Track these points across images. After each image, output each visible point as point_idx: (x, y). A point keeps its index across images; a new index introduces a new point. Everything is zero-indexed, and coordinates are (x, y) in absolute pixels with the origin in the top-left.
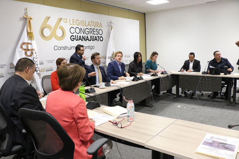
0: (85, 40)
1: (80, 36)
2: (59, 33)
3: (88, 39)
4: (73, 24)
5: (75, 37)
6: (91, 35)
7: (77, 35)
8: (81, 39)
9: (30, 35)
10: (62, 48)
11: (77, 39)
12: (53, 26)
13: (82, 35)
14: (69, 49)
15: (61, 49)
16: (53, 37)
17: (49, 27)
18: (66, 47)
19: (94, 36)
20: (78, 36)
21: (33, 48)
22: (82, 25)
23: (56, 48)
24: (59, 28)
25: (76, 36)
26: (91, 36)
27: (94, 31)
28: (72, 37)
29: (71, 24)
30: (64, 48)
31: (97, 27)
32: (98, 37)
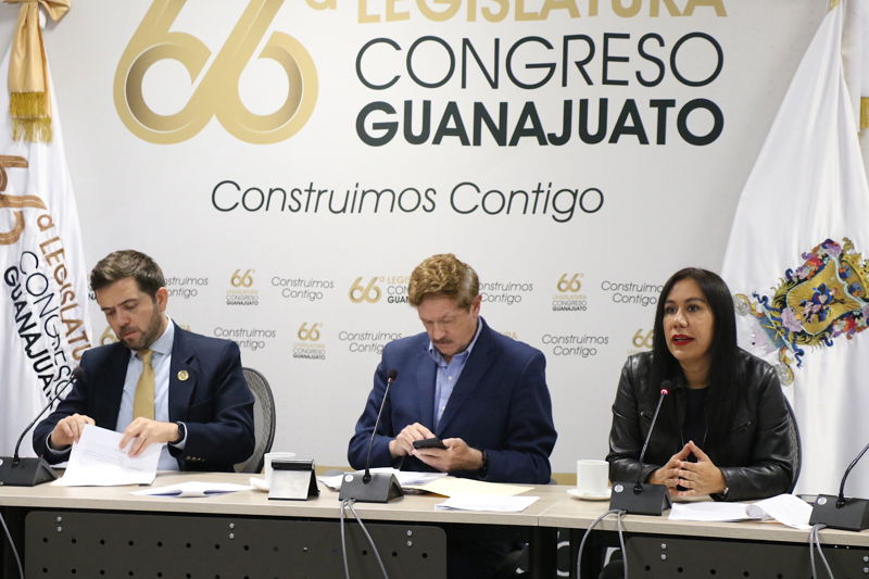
0: (500, 136)
1: (452, 109)
2: (263, 86)
3: (537, 131)
4: (392, 16)
5: (399, 117)
6: (577, 90)
7: (418, 96)
8: (460, 131)
9: (28, 111)
10: (278, 196)
11: (417, 130)
12: (215, 41)
13: (472, 92)
14: (337, 206)
15: (265, 202)
16: (214, 120)
17: (188, 51)
18: (310, 191)
19: (604, 103)
20: (427, 105)
21: (32, 192)
22: (486, 11)
23: (227, 196)
24: (262, 56)
25: (408, 105)
26: (568, 105)
27: (607, 59)
28: (378, 116)
29: (370, 11)
30: (290, 201)
31: (654, 12)
32: (653, 103)
